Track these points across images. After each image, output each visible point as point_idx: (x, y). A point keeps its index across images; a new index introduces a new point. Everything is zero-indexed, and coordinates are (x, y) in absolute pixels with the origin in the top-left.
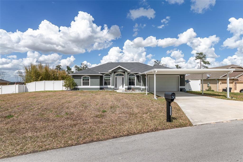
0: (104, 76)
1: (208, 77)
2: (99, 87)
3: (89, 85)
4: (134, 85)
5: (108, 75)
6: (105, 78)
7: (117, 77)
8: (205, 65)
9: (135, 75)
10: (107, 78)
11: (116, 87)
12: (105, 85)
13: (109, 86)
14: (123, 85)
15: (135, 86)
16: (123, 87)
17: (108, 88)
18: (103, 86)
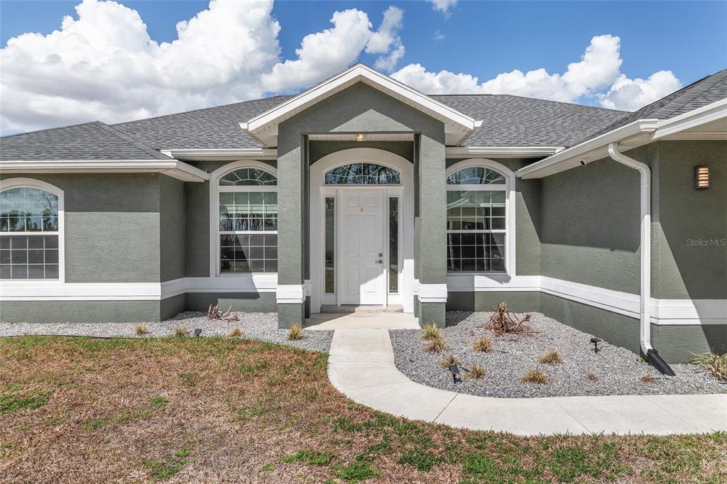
0: (215, 190)
2: (151, 291)
3: (53, 273)
4: (499, 266)
5: (253, 172)
6: (232, 209)
7: (343, 193)
9: (510, 175)
10: (247, 209)
11: (330, 286)
12: (225, 267)
13: (264, 281)
14: (394, 273)
15: (508, 279)
16: (393, 286)
17: (255, 296)
18: (206, 274)
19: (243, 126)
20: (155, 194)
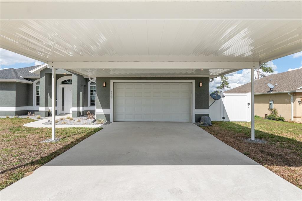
0: (35, 83)
1: (271, 90)
2: (14, 109)
8: (264, 73)
11: (63, 109)
18: (32, 106)
19: (30, 72)
20: (14, 86)
